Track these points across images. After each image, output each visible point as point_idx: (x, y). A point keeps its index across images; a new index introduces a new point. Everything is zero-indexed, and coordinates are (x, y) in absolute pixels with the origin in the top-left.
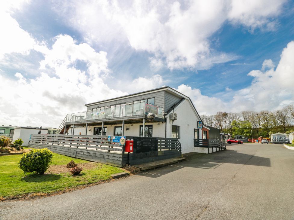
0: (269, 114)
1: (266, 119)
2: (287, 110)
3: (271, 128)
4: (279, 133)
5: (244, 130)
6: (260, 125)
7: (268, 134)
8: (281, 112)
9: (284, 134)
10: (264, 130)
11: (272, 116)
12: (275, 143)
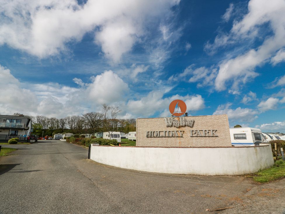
0: (56, 120)
1: (53, 123)
2: (66, 119)
3: (55, 130)
4: (59, 134)
5: (35, 131)
6: (48, 127)
7: (52, 134)
8: (63, 120)
9: (61, 134)
10: (50, 131)
11: (58, 121)
12: (56, 139)
